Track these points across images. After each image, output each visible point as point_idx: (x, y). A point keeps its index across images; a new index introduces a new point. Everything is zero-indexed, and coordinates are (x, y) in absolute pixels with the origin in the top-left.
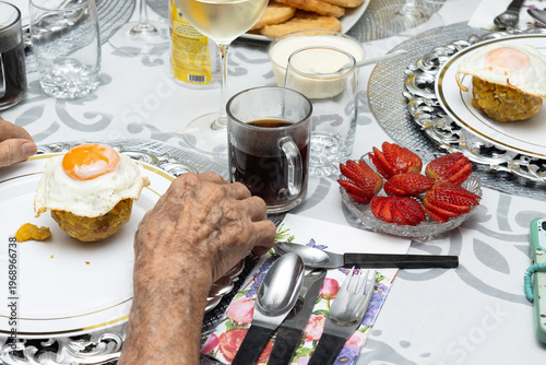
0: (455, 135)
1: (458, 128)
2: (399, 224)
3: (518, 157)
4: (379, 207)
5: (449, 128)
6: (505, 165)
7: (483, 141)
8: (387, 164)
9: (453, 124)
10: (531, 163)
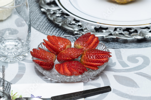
0: (79, 25)
1: (78, 21)
2: (76, 75)
3: (115, 29)
4: (62, 69)
5: (74, 22)
6: (111, 34)
7: (95, 25)
8: (54, 46)
9: (75, 20)
10: (124, 30)
